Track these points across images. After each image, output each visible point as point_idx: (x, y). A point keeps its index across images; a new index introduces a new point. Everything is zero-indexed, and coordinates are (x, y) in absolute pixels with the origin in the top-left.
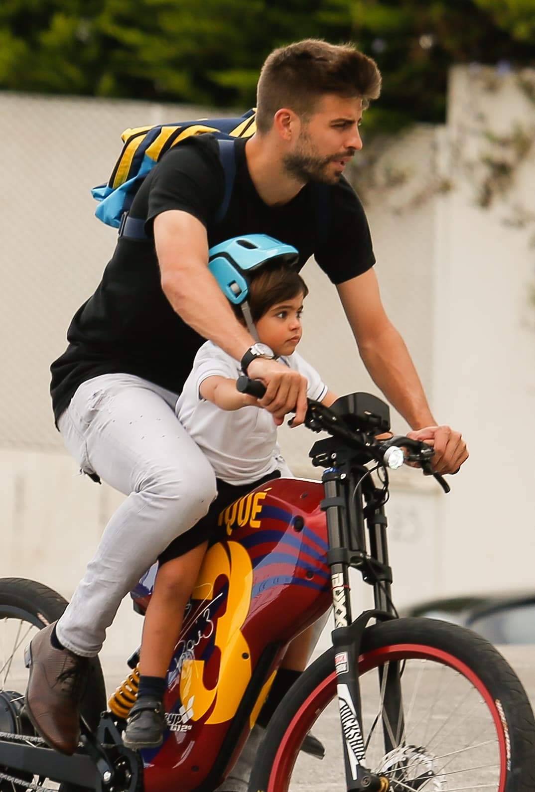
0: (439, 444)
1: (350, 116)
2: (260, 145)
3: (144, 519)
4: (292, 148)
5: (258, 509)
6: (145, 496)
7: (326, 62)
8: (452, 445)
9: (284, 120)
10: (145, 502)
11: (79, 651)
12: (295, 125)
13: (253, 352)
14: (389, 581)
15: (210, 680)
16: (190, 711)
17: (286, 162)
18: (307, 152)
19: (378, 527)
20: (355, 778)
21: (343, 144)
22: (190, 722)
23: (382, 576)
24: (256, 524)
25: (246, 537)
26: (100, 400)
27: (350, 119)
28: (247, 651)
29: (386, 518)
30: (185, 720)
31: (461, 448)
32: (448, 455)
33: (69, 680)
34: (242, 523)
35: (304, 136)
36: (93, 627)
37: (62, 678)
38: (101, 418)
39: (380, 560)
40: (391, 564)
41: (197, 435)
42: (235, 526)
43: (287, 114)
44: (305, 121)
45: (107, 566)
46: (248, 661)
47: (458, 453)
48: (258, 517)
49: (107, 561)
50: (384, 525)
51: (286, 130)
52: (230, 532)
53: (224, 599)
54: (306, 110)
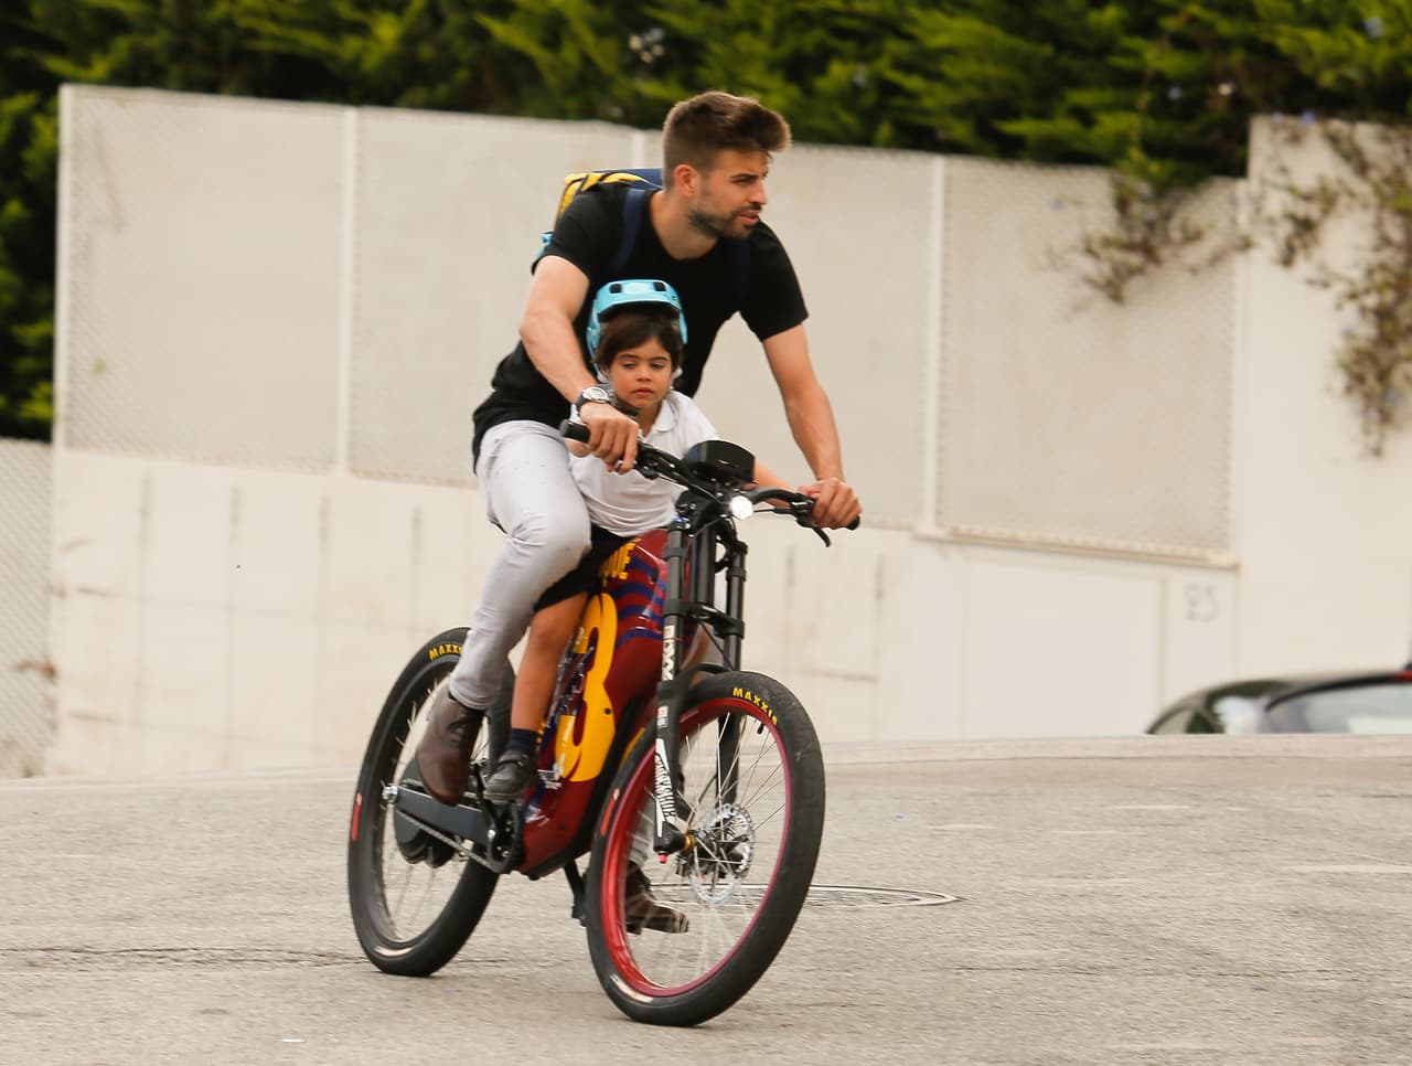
0: (823, 497)
1: (751, 171)
2: (665, 199)
3: (514, 566)
4: (695, 204)
5: (627, 560)
6: (515, 543)
7: (722, 117)
8: (839, 499)
9: (685, 176)
10: (515, 549)
11: (468, 703)
12: (696, 181)
13: (585, 396)
14: (740, 636)
15: (577, 737)
16: (560, 769)
17: (690, 217)
18: (709, 209)
19: (735, 581)
20: (660, 835)
21: (747, 200)
22: (561, 780)
23: (733, 630)
24: (623, 576)
25: (617, 590)
26: (499, 447)
27: (752, 174)
28: (609, 706)
29: (745, 572)
30: (557, 777)
31: (850, 501)
32: (834, 509)
33: (460, 730)
34: (614, 575)
35: (706, 193)
36: (477, 677)
37: (452, 727)
38: (499, 464)
39: (734, 615)
40: (745, 619)
41: (580, 482)
42: (609, 578)
43: (687, 170)
44: (705, 177)
45: (484, 613)
46: (610, 717)
47: (847, 507)
48: (628, 568)
49: (485, 609)
50: (742, 579)
51: (687, 187)
52: (605, 582)
53: (593, 653)
54: (706, 166)
